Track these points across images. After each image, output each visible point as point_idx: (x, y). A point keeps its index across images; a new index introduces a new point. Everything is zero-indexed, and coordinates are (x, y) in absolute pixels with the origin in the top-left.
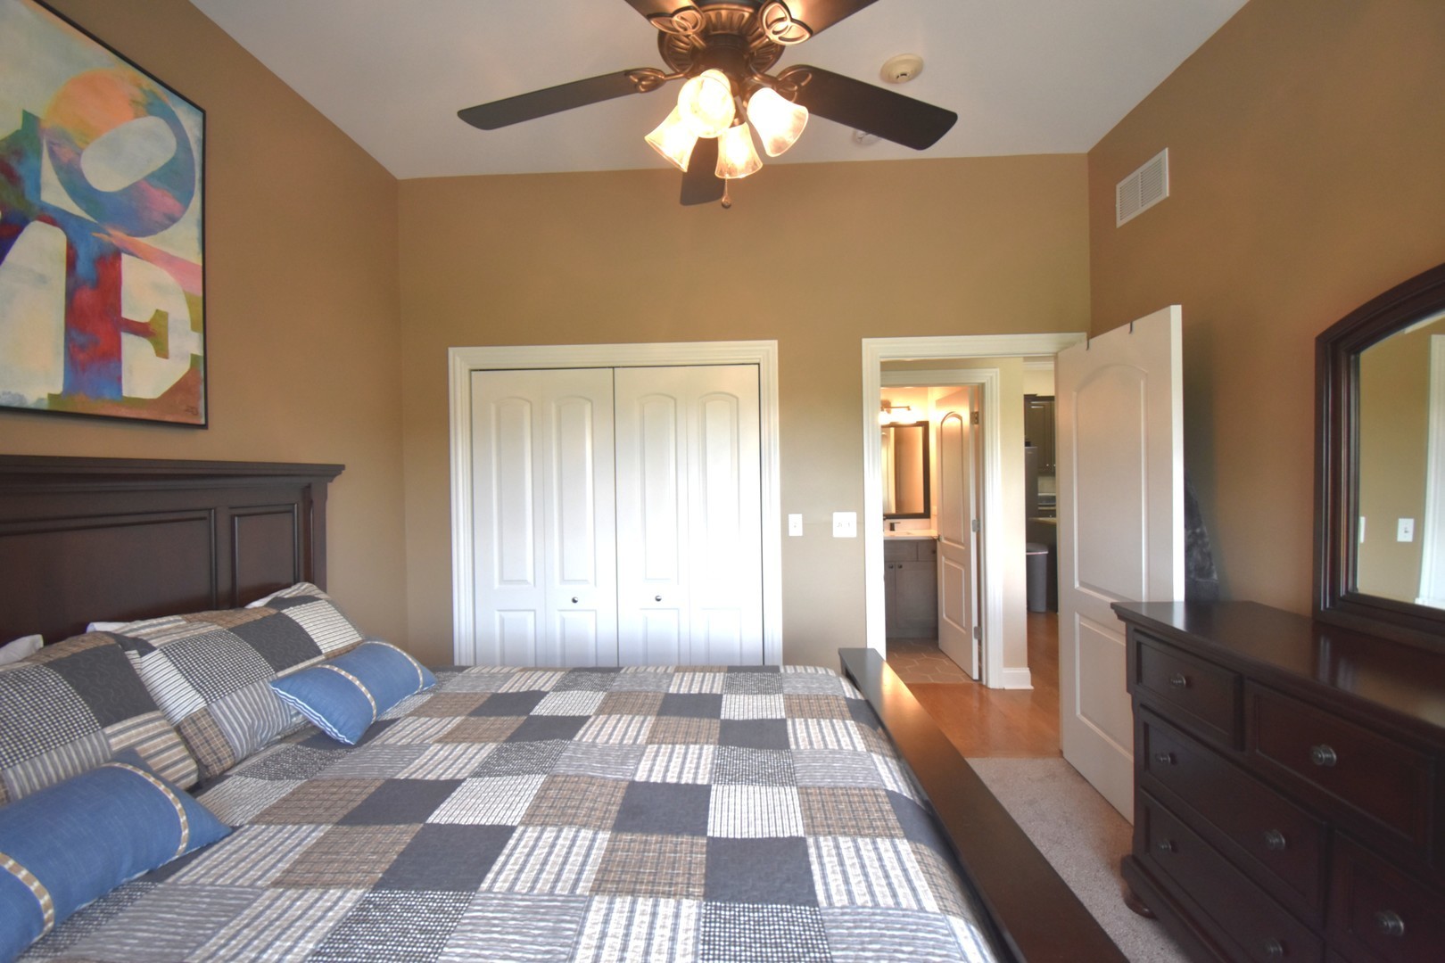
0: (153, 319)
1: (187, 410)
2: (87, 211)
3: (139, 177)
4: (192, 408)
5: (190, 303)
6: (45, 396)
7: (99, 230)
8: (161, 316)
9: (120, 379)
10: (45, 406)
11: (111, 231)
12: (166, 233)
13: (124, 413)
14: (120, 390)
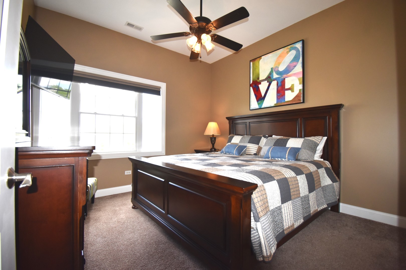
0: (291, 86)
1: (298, 100)
2: (280, 75)
3: (288, 64)
4: (299, 100)
5: (299, 80)
6: (274, 104)
7: (281, 77)
8: (293, 85)
9: (285, 98)
10: (274, 106)
11: (284, 76)
12: (294, 70)
13: (285, 104)
14: (285, 100)
